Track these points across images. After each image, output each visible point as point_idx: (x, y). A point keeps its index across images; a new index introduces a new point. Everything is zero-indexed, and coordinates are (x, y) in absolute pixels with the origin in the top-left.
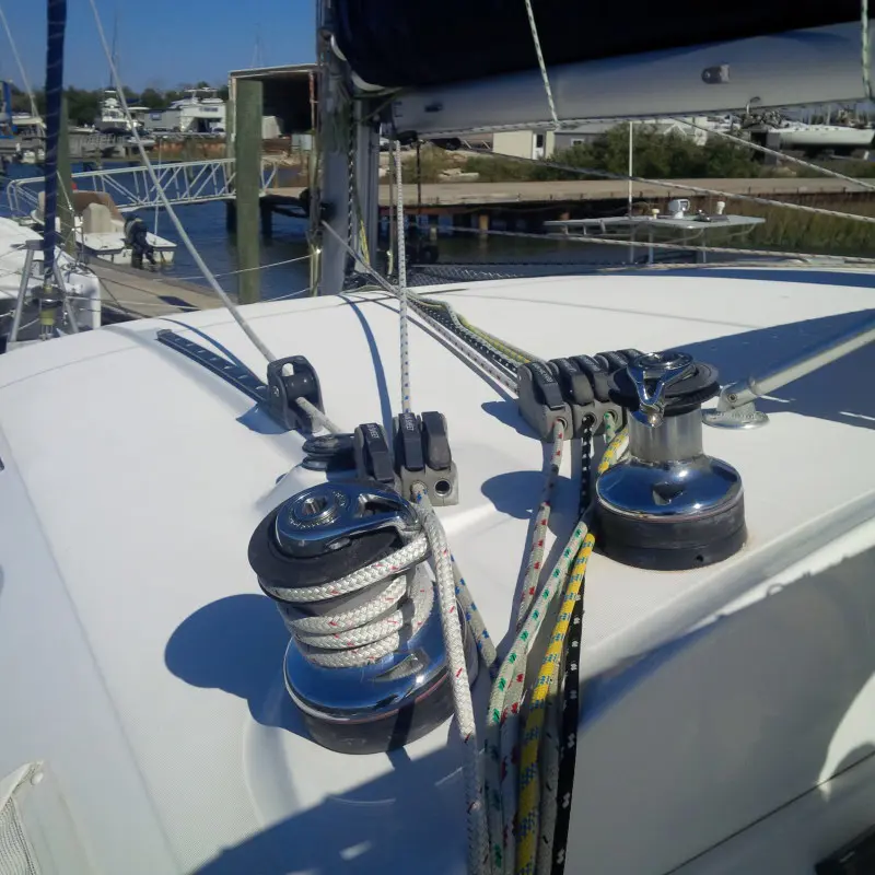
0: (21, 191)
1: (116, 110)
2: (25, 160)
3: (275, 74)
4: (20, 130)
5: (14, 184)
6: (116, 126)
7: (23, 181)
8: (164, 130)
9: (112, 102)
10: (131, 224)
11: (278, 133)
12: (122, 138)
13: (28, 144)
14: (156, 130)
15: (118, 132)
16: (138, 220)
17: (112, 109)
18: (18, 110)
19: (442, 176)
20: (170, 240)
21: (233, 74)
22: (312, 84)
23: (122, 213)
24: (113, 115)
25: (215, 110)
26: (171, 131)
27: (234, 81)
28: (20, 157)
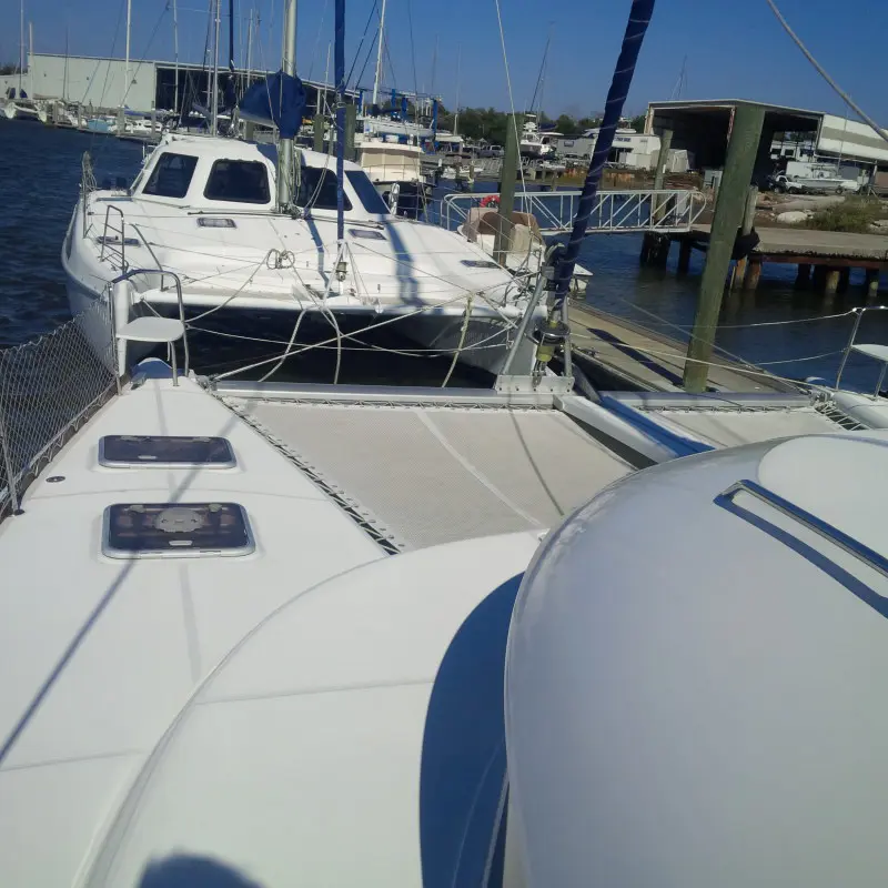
0: (455, 206)
1: (534, 134)
2: (444, 176)
3: (694, 109)
4: (441, 146)
5: (448, 199)
6: (531, 150)
7: (456, 196)
8: (575, 157)
9: (531, 126)
10: (553, 248)
11: (688, 167)
12: (534, 163)
13: (450, 161)
14: (568, 156)
15: (531, 155)
16: (560, 245)
17: (530, 133)
18: (440, 127)
19: (872, 226)
20: (586, 268)
21: (652, 105)
22: (732, 120)
23: (544, 237)
24: (530, 138)
25: (628, 140)
26: (582, 158)
27: (652, 113)
28: (440, 172)
